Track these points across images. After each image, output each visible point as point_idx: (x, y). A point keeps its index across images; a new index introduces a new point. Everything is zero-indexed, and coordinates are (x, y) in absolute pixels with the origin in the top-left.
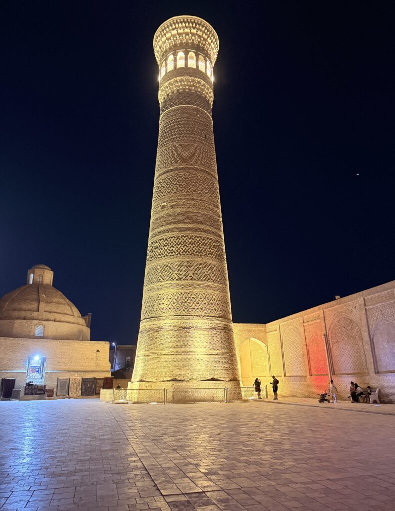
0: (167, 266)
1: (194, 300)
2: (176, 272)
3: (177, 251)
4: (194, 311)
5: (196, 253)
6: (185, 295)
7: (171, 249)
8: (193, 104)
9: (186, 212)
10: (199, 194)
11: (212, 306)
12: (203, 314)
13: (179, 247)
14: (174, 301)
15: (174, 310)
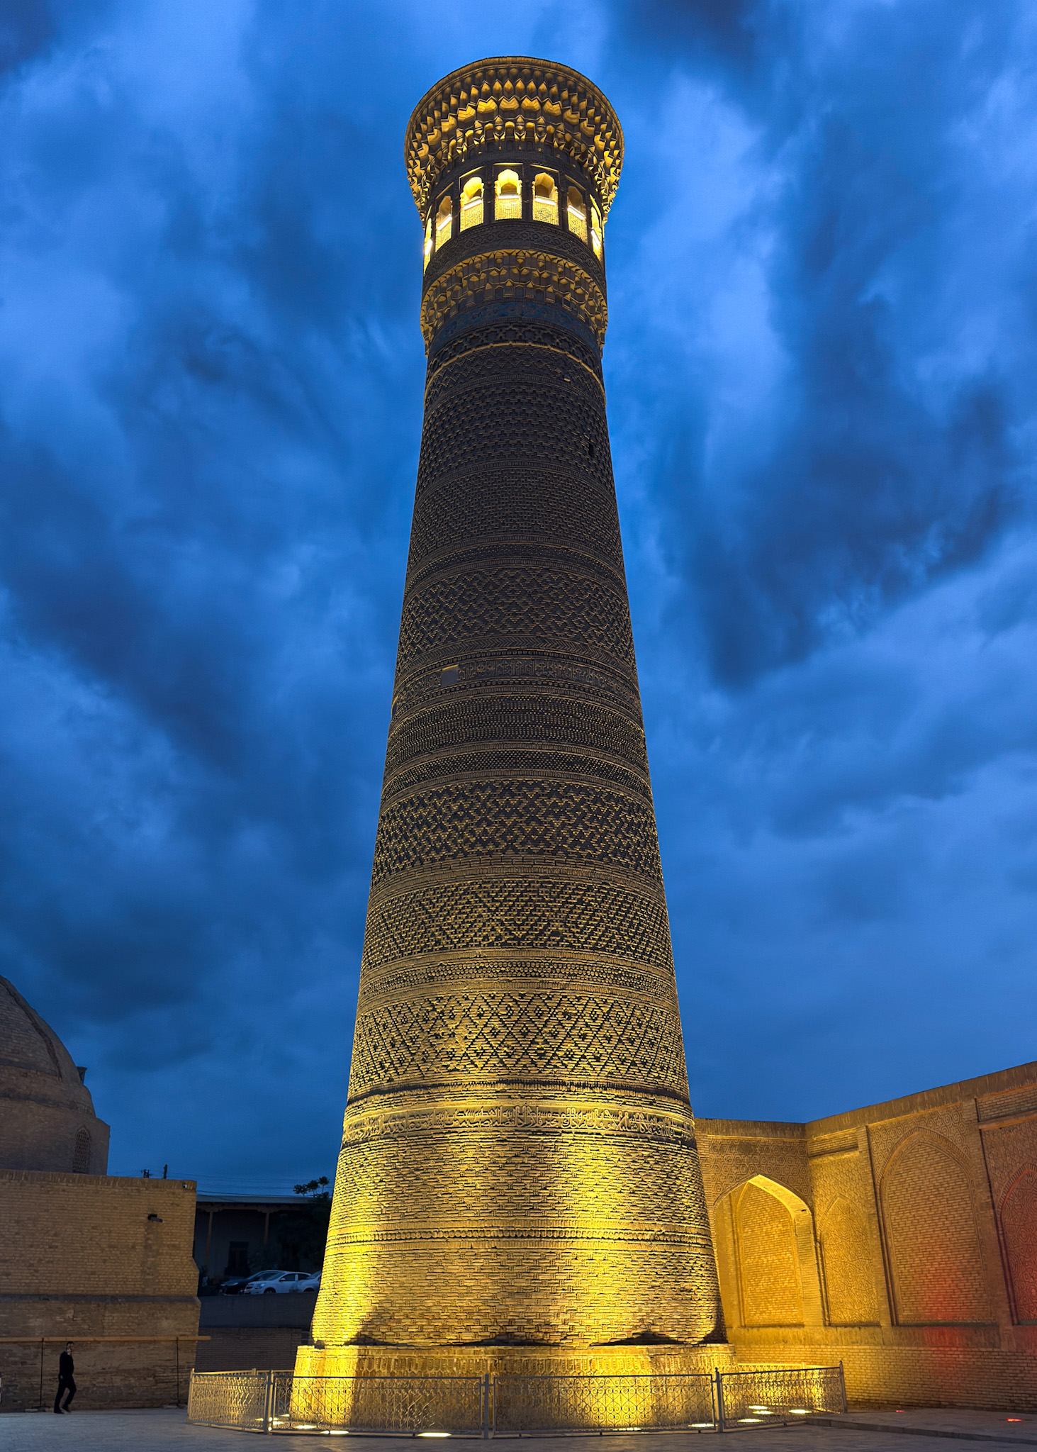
0: (466, 892)
2: (501, 916)
4: (571, 1065)
8: (549, 340)
9: (533, 701)
12: (603, 1080)
14: (496, 1024)
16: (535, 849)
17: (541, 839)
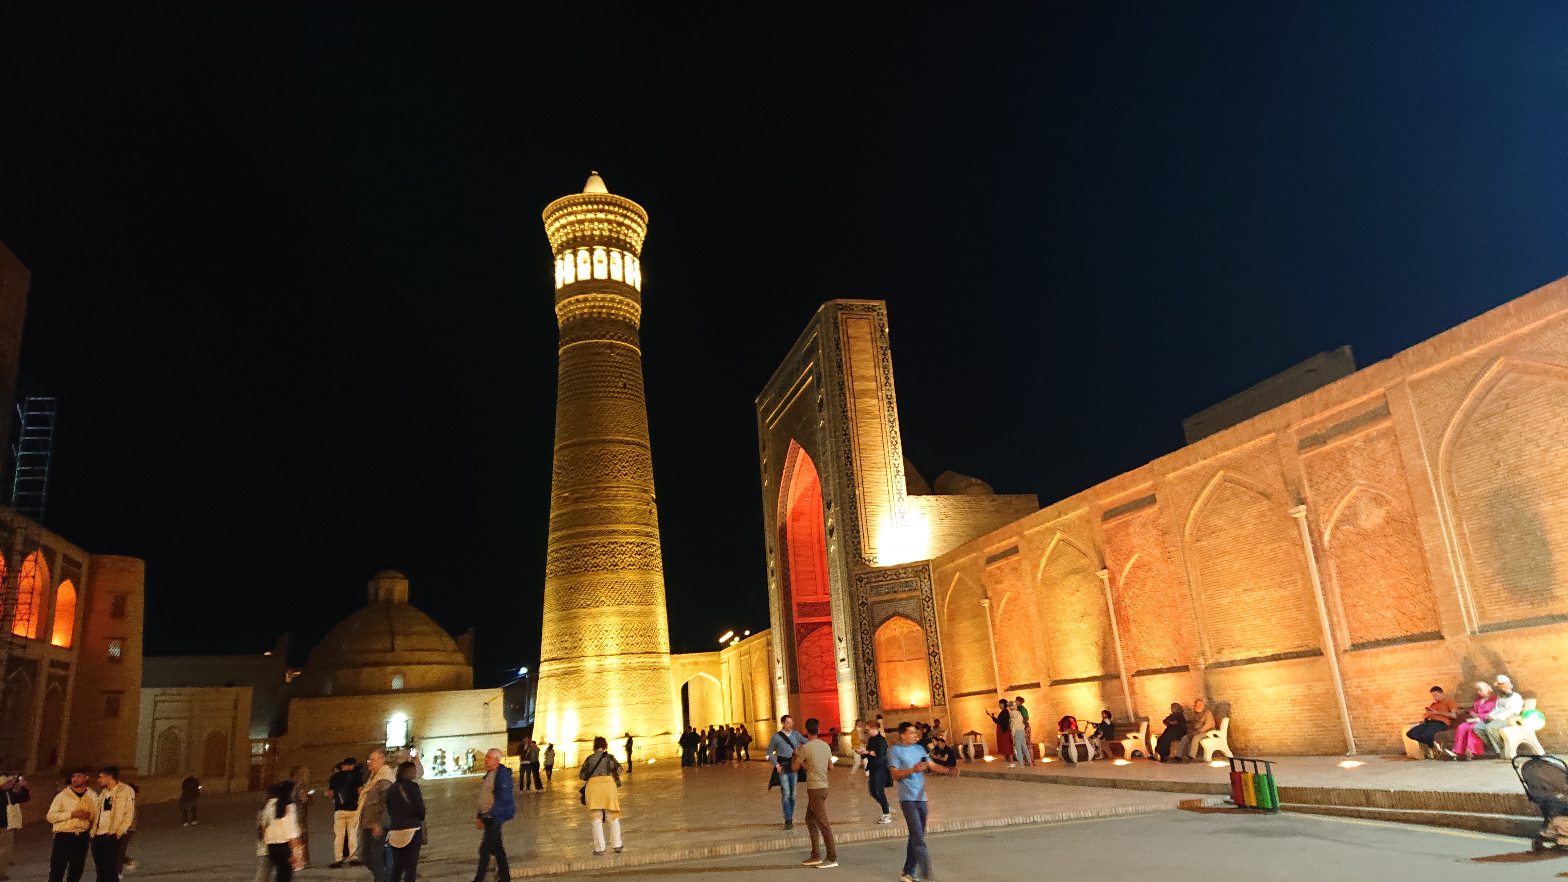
0: (571, 588)
1: (606, 634)
2: (581, 597)
3: (584, 565)
4: (607, 648)
5: (610, 566)
6: (595, 627)
7: (575, 563)
8: (603, 337)
9: (596, 508)
10: (614, 478)
11: (632, 639)
12: (619, 652)
13: (586, 559)
14: (581, 636)
15: (580, 650)
16: (596, 569)
17: (598, 565)
